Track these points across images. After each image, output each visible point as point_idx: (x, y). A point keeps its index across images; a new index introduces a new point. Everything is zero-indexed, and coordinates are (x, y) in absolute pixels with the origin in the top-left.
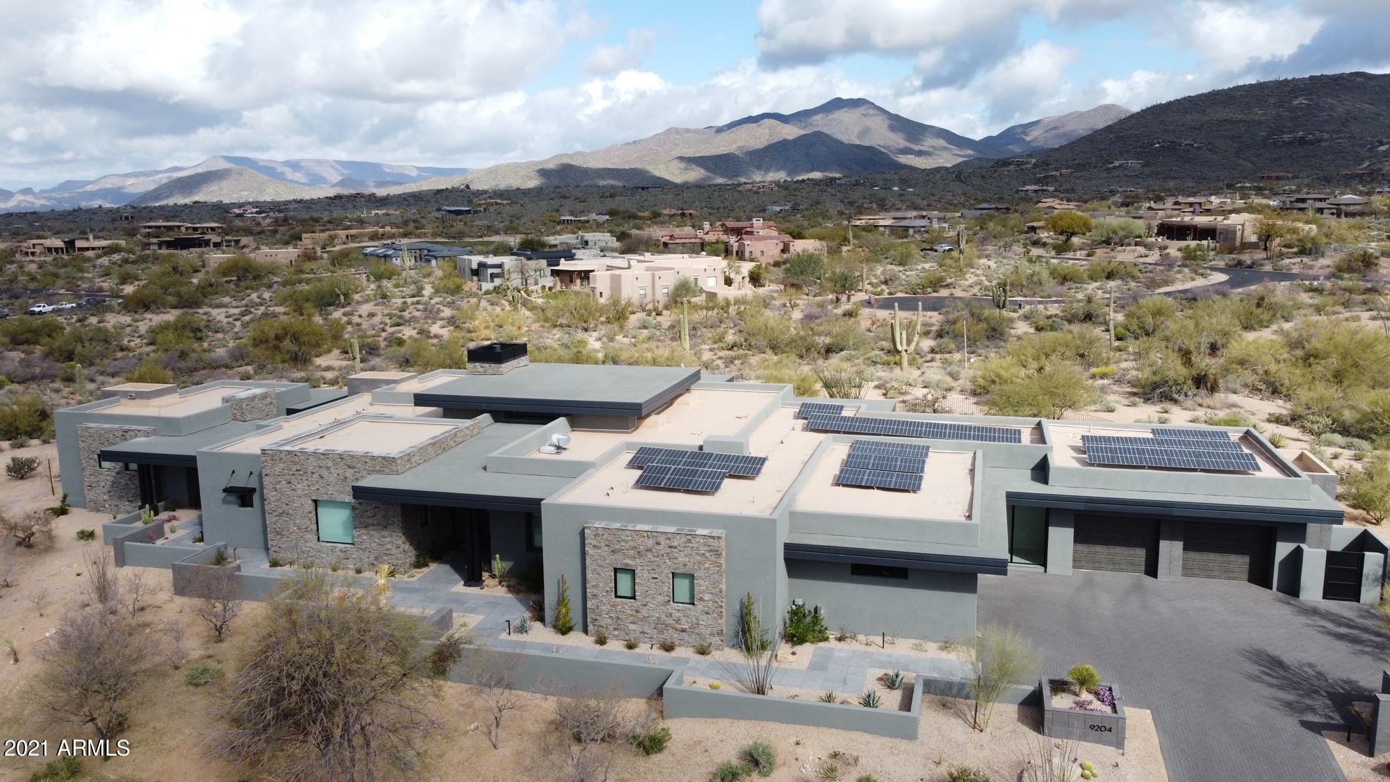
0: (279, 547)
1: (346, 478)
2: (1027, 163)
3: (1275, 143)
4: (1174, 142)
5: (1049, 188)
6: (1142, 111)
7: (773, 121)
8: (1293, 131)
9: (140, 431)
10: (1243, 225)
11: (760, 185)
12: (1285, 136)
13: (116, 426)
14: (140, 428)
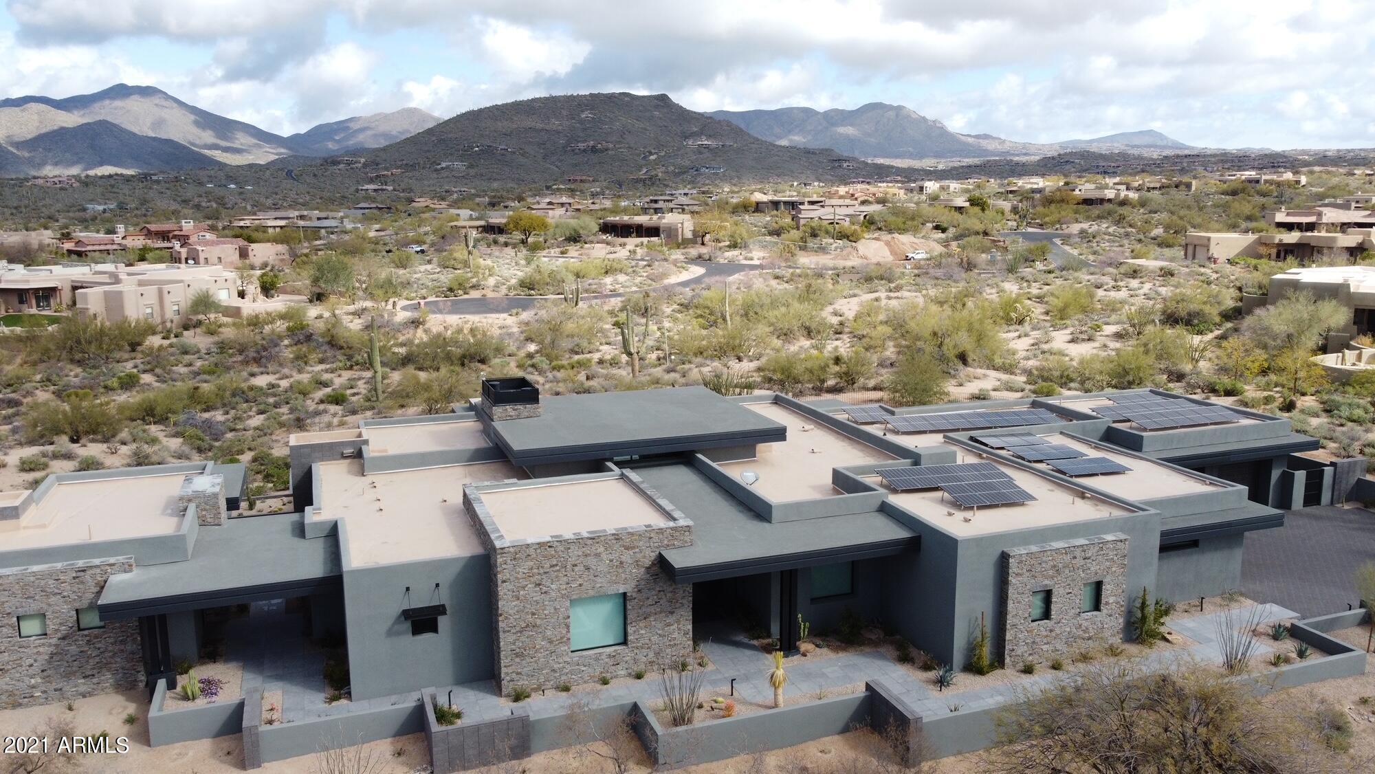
0: (518, 674)
1: (621, 563)
2: (356, 162)
3: (573, 151)
4: (491, 146)
5: (388, 188)
6: (458, 116)
7: (42, 107)
8: (586, 141)
9: (113, 565)
10: (682, 224)
11: (56, 180)
12: (579, 144)
13: (59, 565)
14: (112, 560)
